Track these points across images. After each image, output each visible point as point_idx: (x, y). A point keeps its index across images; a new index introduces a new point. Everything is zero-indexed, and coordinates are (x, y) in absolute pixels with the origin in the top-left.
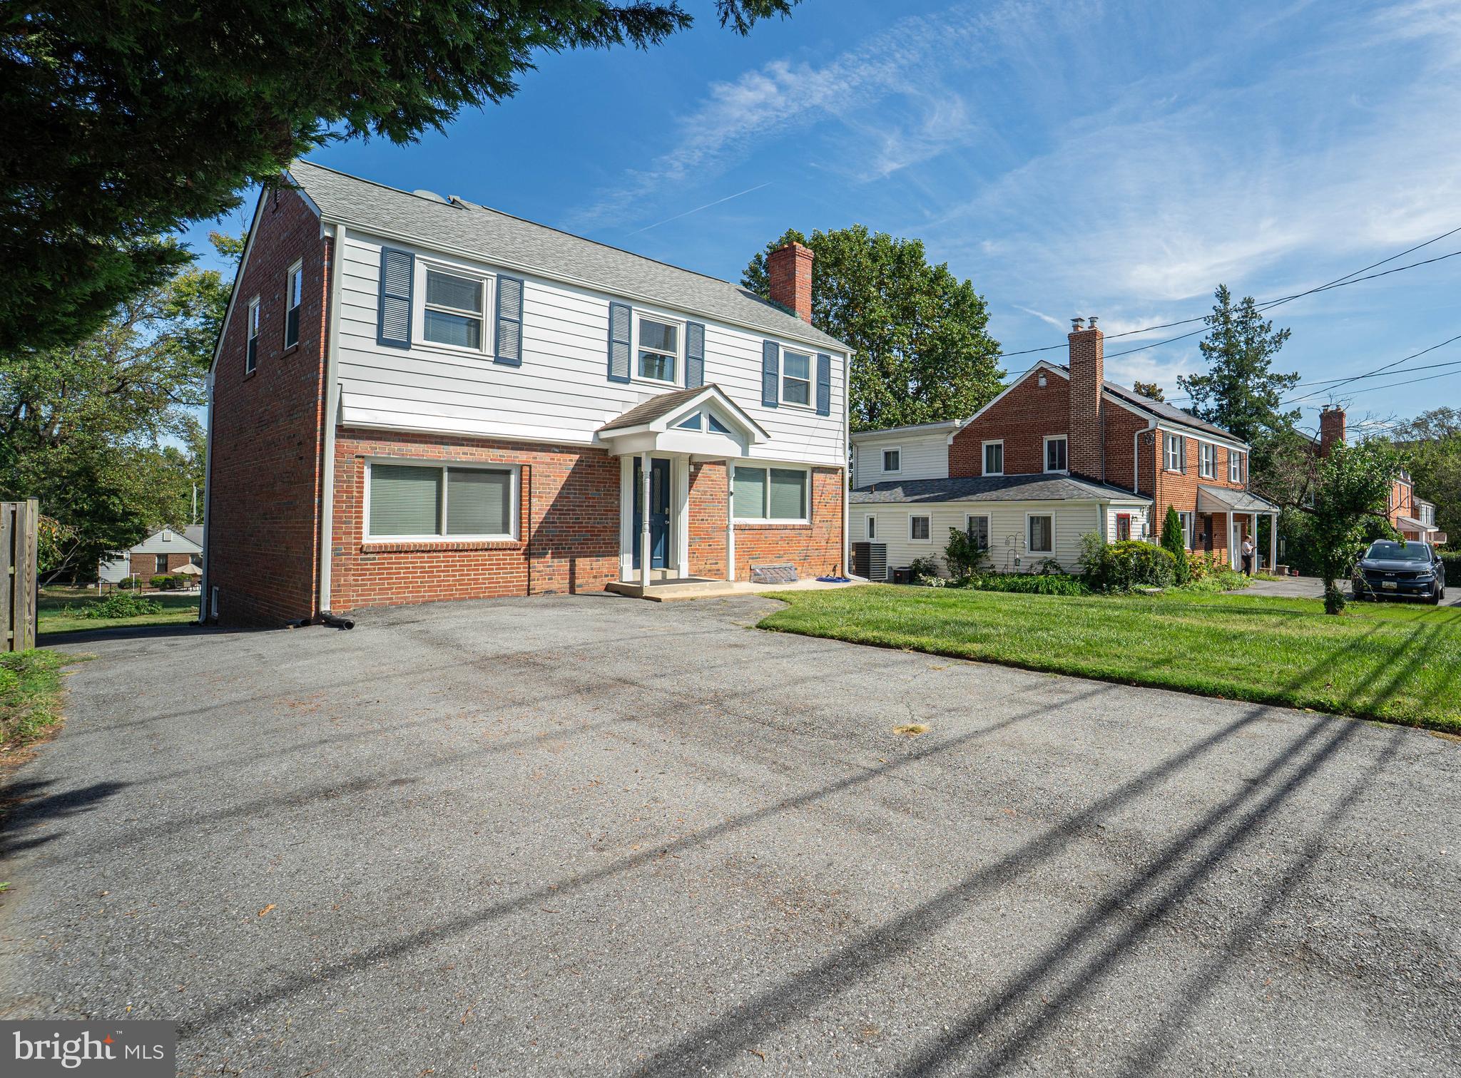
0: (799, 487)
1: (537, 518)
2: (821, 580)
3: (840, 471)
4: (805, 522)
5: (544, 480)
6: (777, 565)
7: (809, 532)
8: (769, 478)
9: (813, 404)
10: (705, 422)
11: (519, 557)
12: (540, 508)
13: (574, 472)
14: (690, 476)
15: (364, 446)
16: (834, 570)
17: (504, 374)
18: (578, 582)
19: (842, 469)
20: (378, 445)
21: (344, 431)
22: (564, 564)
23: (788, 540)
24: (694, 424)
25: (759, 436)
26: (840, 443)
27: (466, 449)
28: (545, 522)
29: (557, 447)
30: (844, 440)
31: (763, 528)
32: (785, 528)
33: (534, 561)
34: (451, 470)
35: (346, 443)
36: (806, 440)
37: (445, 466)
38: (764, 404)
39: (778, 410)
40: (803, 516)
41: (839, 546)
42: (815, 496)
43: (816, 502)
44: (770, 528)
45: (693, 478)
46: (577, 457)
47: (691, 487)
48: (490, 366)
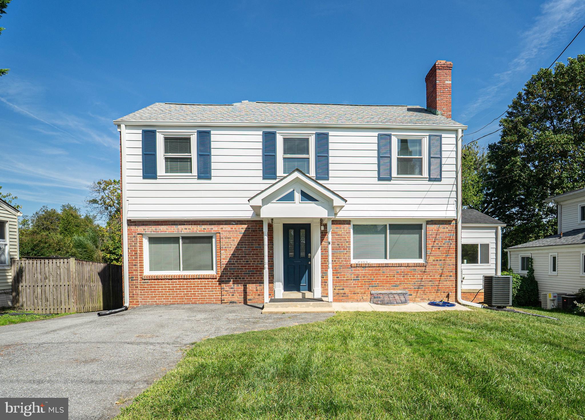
0: (417, 236)
1: (225, 262)
2: (432, 304)
3: (454, 222)
4: (421, 261)
5: (227, 240)
6: (393, 292)
7: (423, 268)
8: (388, 231)
9: (425, 174)
10: (297, 196)
11: (215, 282)
12: (226, 256)
13: (244, 235)
14: (322, 233)
15: (140, 229)
16: (448, 296)
17: (204, 184)
18: (248, 297)
19: (456, 220)
20: (146, 228)
21: (131, 223)
22: (241, 288)
23: (405, 274)
24: (290, 198)
25: (337, 202)
26: (453, 201)
27: (186, 226)
28: (229, 263)
29: (234, 221)
30: (457, 198)
31: (380, 266)
32: (400, 265)
33: (224, 285)
34: (183, 238)
35: (133, 228)
36: (419, 201)
37: (180, 236)
38: (380, 179)
39: (392, 182)
40: (420, 257)
41: (453, 278)
42: (429, 242)
43: (430, 246)
44: (387, 266)
45: (324, 234)
46: (246, 226)
47: (322, 240)
48: (196, 181)
